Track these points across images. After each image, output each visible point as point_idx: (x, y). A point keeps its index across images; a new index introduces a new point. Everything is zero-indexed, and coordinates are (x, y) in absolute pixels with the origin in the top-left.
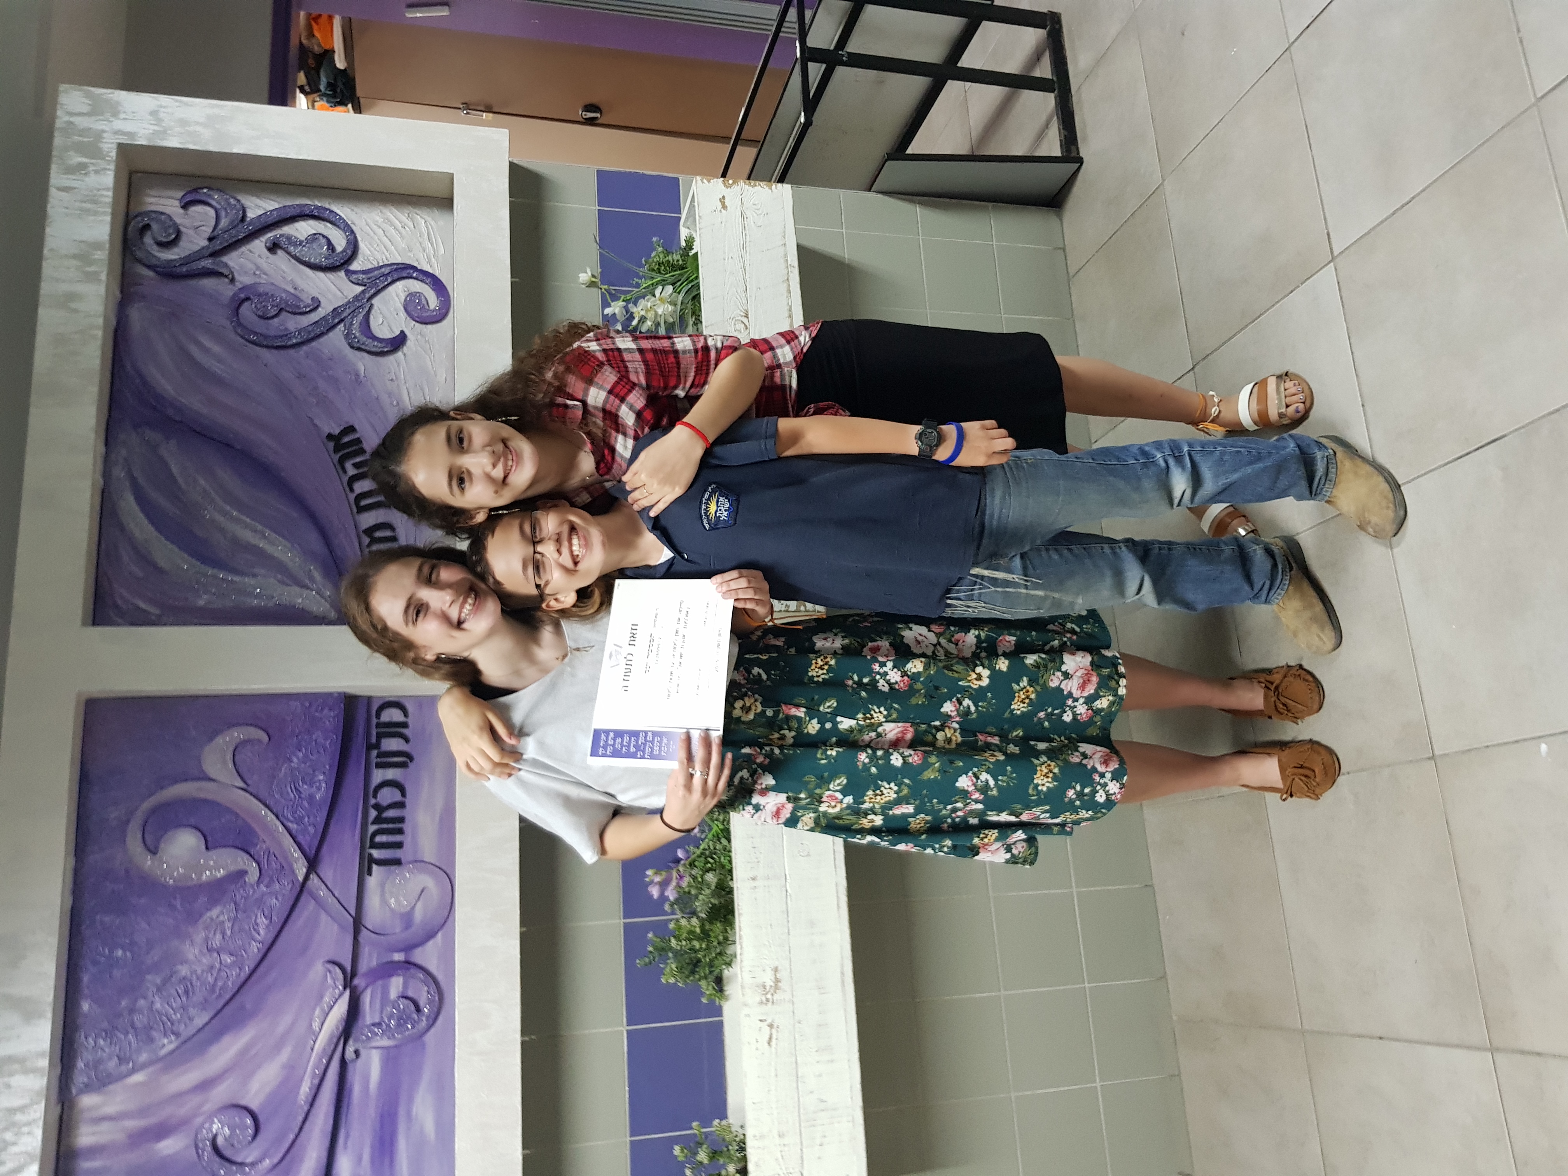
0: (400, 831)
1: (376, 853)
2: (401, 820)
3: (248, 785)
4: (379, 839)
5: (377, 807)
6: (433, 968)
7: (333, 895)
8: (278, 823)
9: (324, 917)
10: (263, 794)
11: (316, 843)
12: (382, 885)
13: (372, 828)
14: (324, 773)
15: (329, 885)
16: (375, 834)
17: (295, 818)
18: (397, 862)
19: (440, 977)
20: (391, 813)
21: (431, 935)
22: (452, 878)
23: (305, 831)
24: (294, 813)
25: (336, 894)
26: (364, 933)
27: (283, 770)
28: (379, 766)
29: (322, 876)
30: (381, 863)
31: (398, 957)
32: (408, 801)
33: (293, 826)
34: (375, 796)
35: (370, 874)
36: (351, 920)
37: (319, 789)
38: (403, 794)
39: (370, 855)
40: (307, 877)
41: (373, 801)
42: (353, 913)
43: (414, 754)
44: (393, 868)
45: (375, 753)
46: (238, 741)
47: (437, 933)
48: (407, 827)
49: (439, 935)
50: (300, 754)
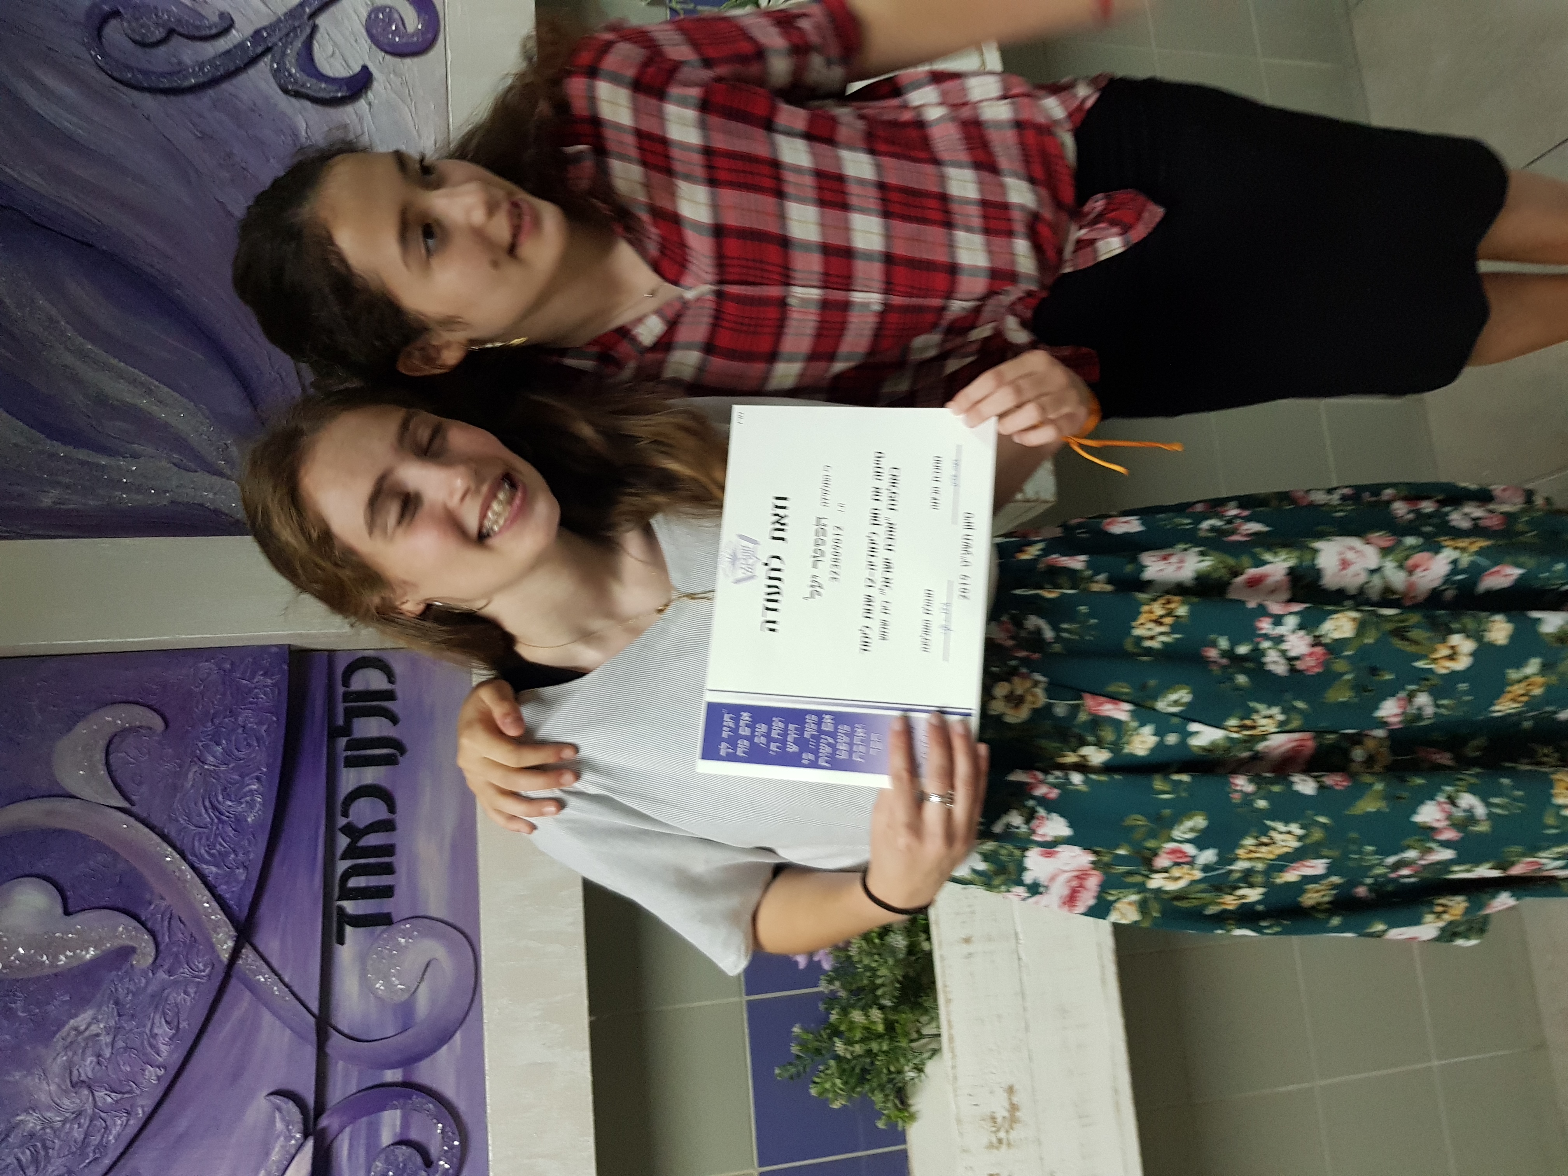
0: (389, 869)
1: (350, 907)
2: (389, 850)
3: (132, 803)
4: (354, 882)
5: (349, 830)
6: (449, 1091)
7: (281, 980)
8: (185, 867)
9: (267, 1017)
10: (157, 819)
11: (249, 895)
12: (362, 959)
13: (342, 866)
14: (258, 779)
15: (275, 964)
16: (346, 875)
17: (212, 855)
18: (384, 920)
19: (462, 1106)
20: (372, 840)
21: (444, 1037)
22: (475, 942)
23: (230, 877)
24: (211, 846)
25: (286, 980)
26: (335, 1041)
27: (191, 775)
28: (351, 763)
29: (261, 948)
30: (358, 921)
31: (392, 1075)
32: (399, 818)
33: (210, 870)
34: (345, 814)
35: (341, 941)
36: (312, 1020)
37: (251, 805)
38: (392, 809)
39: (341, 909)
40: (235, 954)
41: (342, 821)
42: (315, 1007)
43: (406, 741)
44: (379, 929)
45: (343, 741)
46: (114, 730)
47: (455, 1032)
48: (400, 861)
49: (458, 1036)
50: (219, 749)
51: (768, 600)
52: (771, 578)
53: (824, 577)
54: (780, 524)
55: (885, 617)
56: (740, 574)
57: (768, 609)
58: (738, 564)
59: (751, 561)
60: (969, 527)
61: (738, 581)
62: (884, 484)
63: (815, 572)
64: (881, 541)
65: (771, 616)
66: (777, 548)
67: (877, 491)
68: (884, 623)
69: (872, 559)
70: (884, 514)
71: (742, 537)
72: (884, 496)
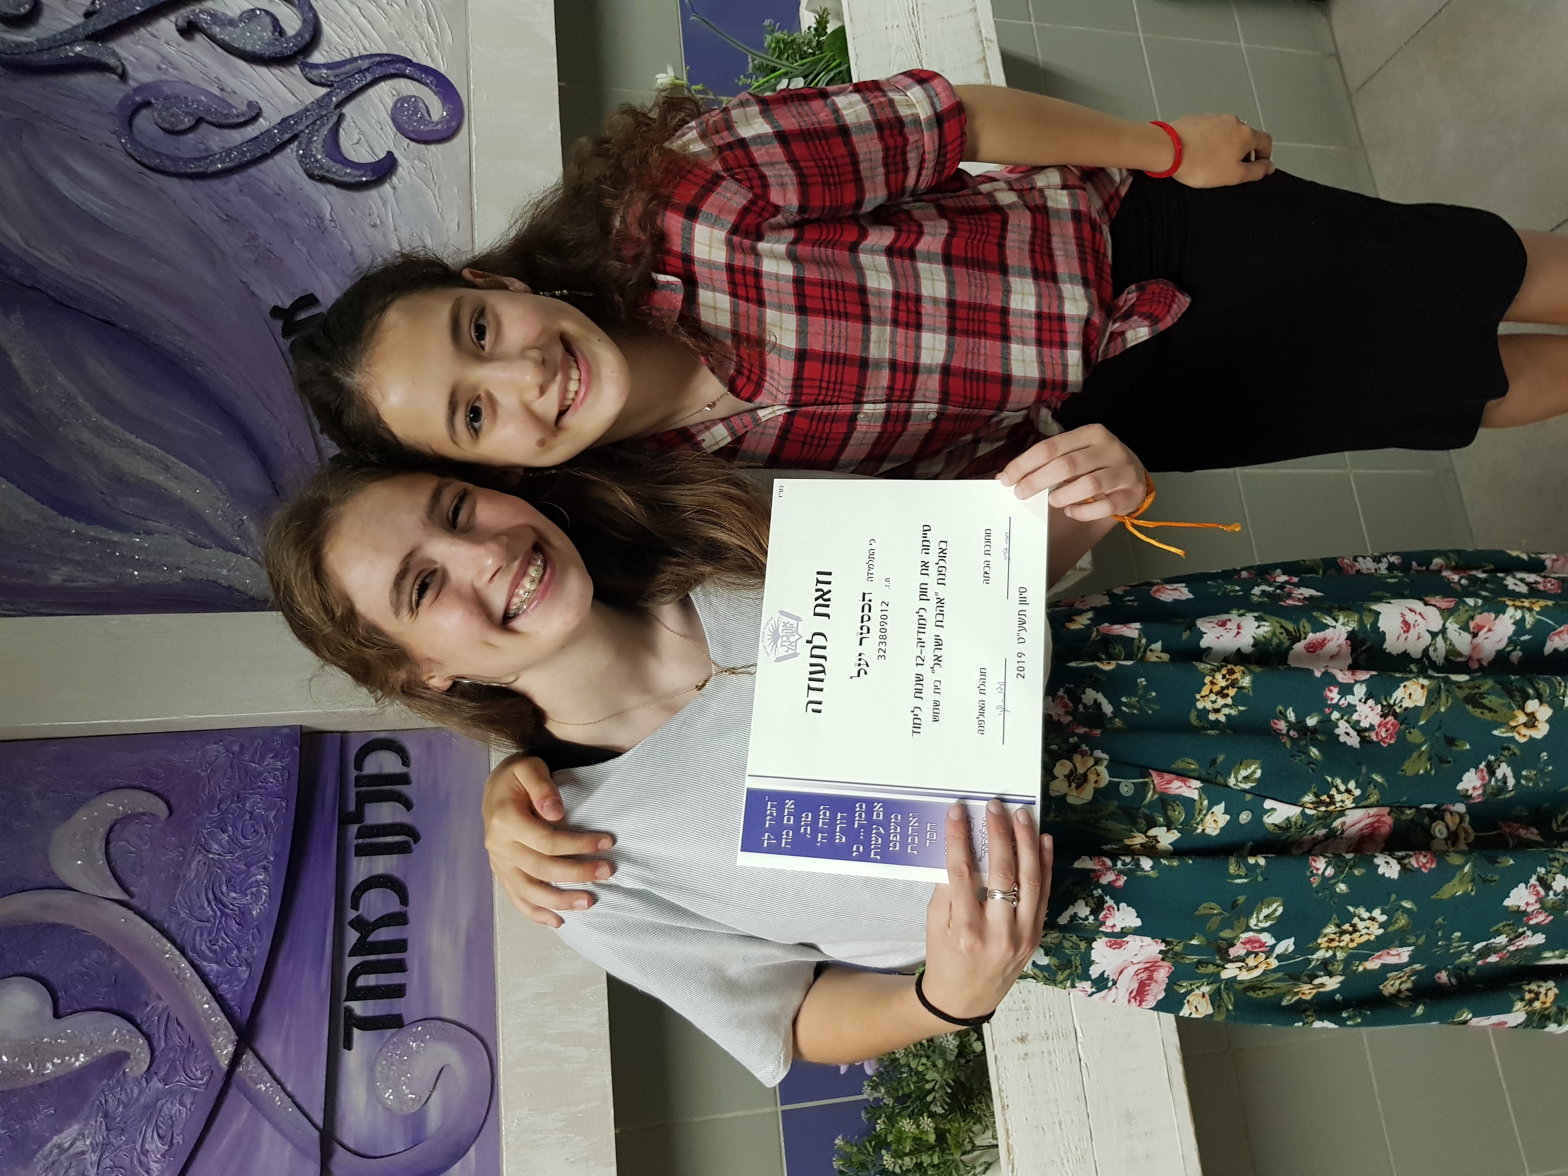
0: (400, 967)
1: (358, 1008)
2: (401, 945)
3: (132, 896)
4: (364, 981)
5: (359, 924)
7: (283, 1088)
8: (184, 964)
9: (267, 1130)
10: (156, 913)
11: (252, 996)
12: (370, 1067)
13: (351, 963)
14: (265, 868)
15: (277, 1073)
16: (356, 973)
17: (214, 952)
18: (395, 1022)
20: (383, 934)
21: (458, 1153)
22: (491, 1046)
23: (232, 975)
24: (213, 942)
25: (289, 1088)
26: (341, 1157)
27: (194, 865)
28: (363, 851)
29: (263, 1054)
30: (367, 1024)
32: (412, 911)
33: (211, 968)
34: (355, 907)
35: (349, 1047)
36: (316, 1134)
37: (256, 896)
38: (404, 901)
39: (349, 1010)
40: (235, 1060)
41: (352, 914)
42: (319, 1119)
43: (419, 828)
44: (388, 1032)
45: (354, 828)
46: (115, 817)
47: (467, 1148)
48: (412, 957)
49: (473, 1148)
50: (225, 836)
51: (810, 679)
52: (812, 656)
53: (870, 655)
54: (823, 598)
55: (937, 697)
56: (782, 652)
57: (809, 688)
58: (780, 641)
59: (792, 639)
60: (1023, 601)
61: (778, 660)
62: (933, 557)
63: (861, 649)
64: (930, 617)
65: (814, 696)
66: (821, 624)
67: (925, 564)
68: (936, 704)
69: (921, 636)
70: (933, 588)
71: (782, 613)
72: (933, 570)
